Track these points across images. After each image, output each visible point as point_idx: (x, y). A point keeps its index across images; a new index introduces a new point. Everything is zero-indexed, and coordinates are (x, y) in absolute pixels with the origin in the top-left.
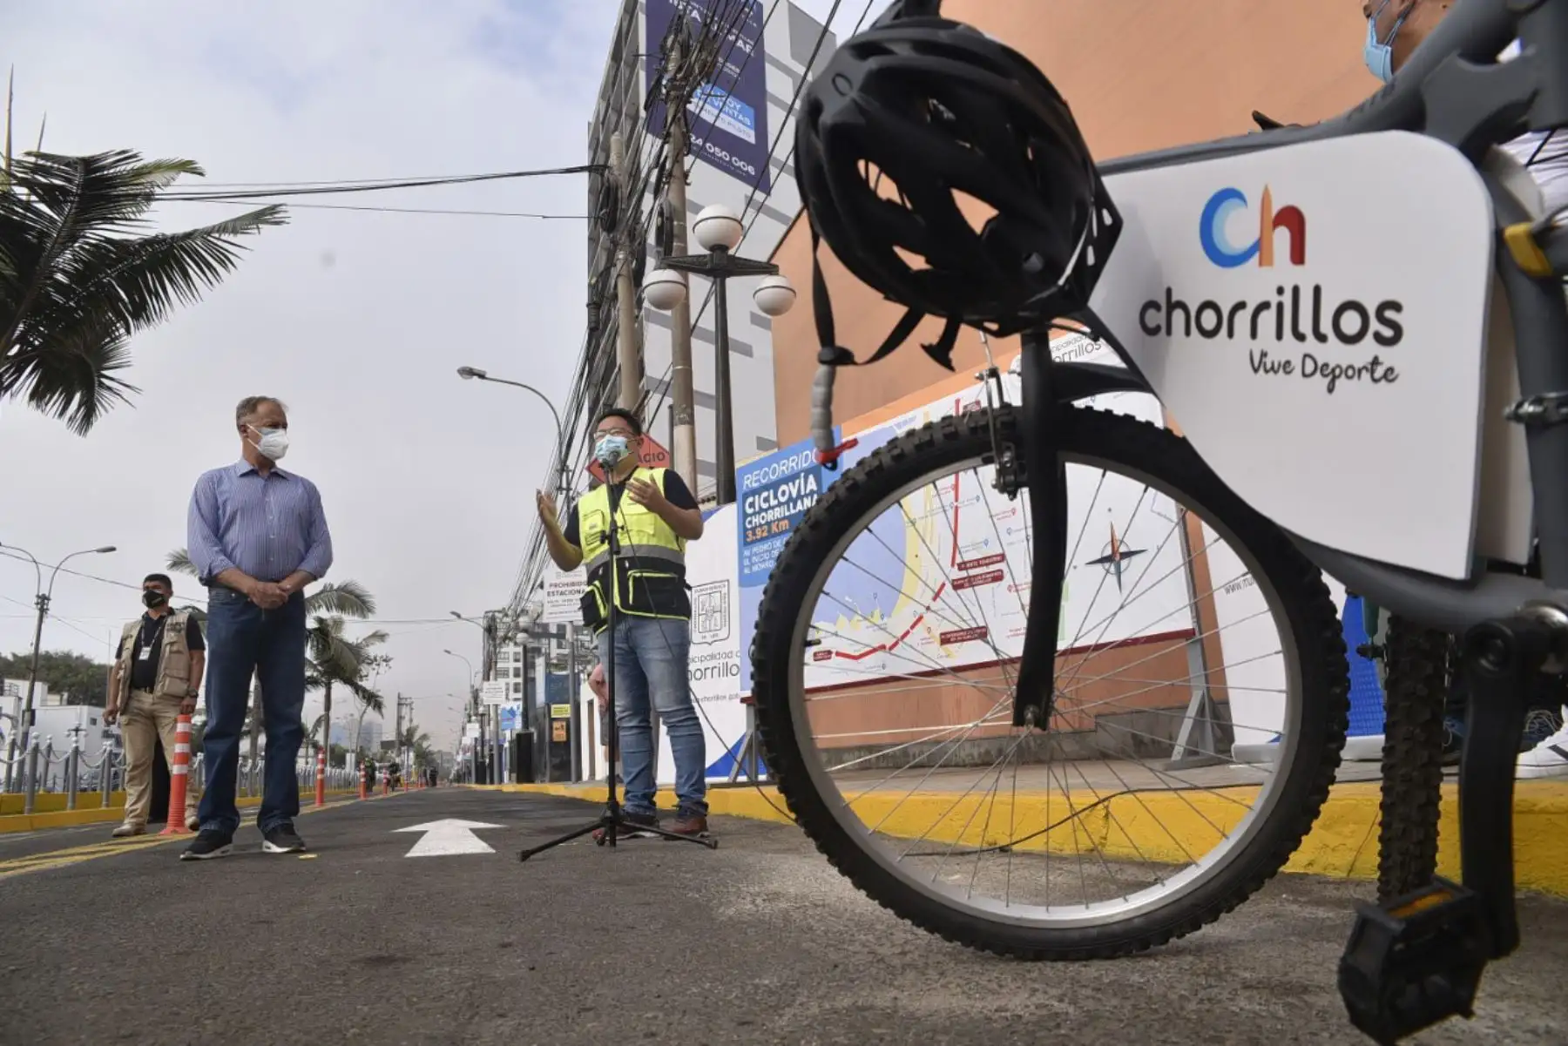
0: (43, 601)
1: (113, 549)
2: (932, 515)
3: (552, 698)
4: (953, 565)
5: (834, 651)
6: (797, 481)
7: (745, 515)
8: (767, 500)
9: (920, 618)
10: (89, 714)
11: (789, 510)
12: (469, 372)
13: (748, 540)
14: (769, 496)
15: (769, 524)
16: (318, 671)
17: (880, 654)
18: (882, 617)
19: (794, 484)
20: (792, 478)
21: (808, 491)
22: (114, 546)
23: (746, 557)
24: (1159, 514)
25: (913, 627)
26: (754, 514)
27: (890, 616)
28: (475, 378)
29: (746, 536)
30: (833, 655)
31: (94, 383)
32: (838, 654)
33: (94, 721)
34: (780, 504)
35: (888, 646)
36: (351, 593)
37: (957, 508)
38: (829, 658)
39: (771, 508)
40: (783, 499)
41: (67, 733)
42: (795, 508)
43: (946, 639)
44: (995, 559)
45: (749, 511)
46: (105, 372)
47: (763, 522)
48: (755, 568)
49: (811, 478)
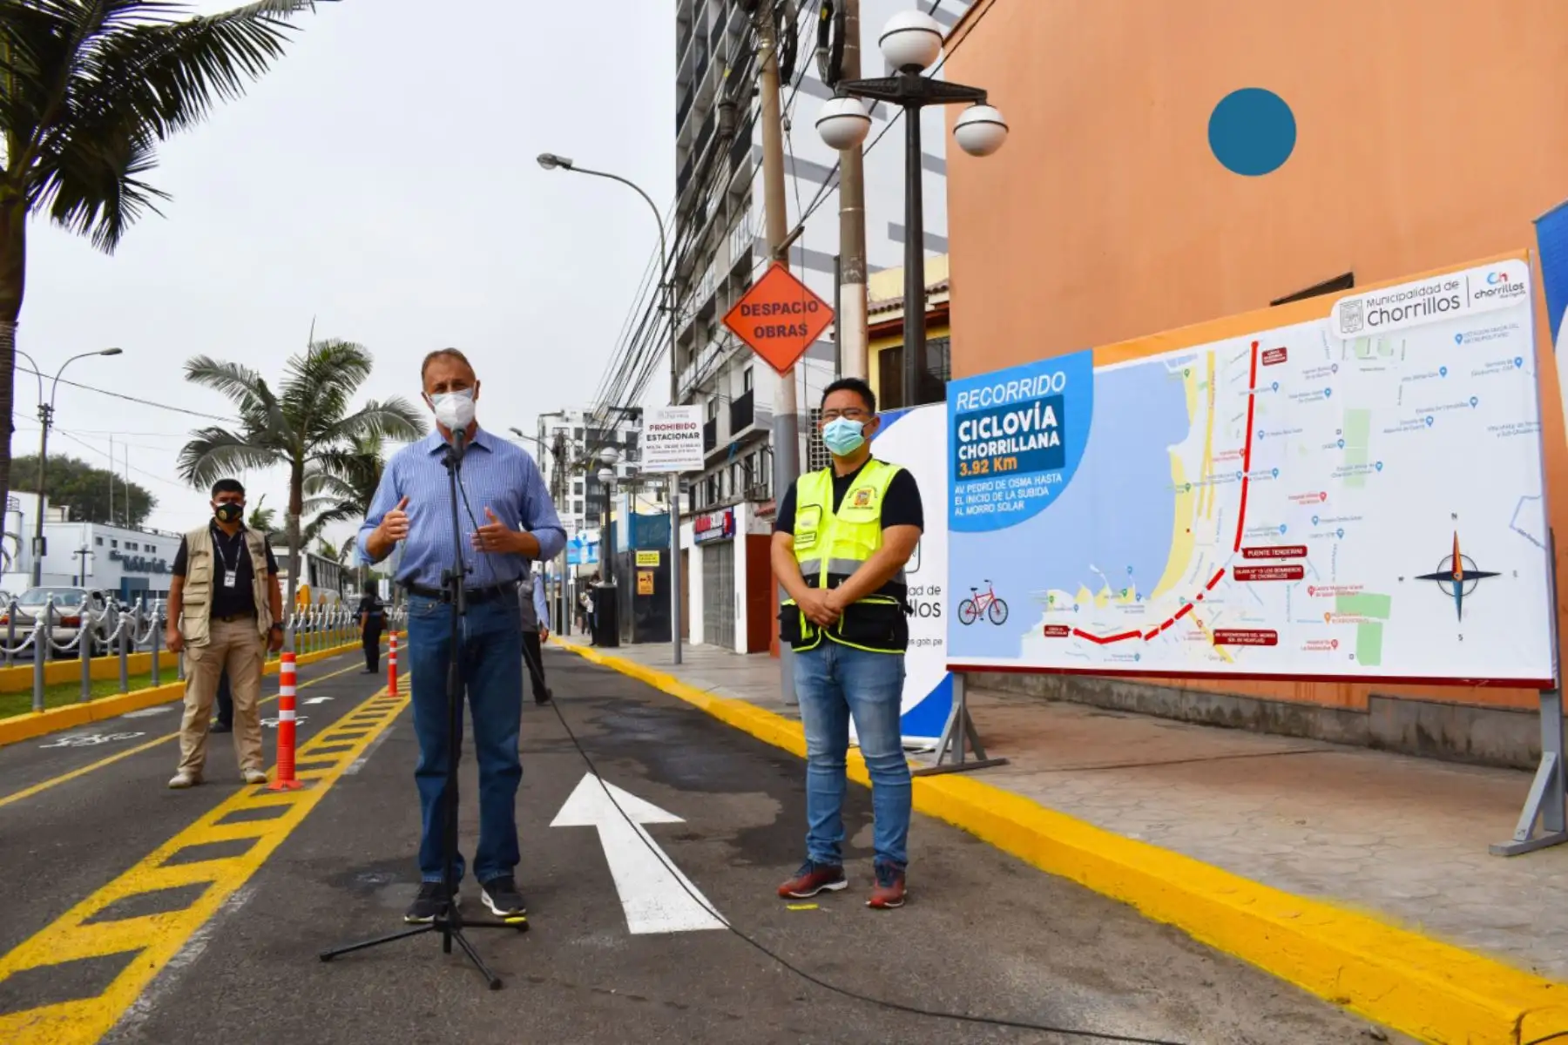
0: (46, 412)
1: (118, 351)
2: (1212, 483)
3: (636, 542)
4: (1236, 548)
5: (1072, 627)
6: (1030, 412)
7: (959, 443)
8: (988, 428)
9: (1189, 607)
10: (94, 533)
11: (1017, 445)
12: (550, 161)
13: (962, 474)
14: (991, 423)
15: (990, 458)
16: (355, 495)
17: (1134, 640)
18: (1139, 597)
19: (1026, 415)
20: (1025, 406)
21: (1044, 426)
22: (121, 348)
23: (958, 495)
24: (1521, 532)
25: (1178, 616)
26: (971, 442)
27: (1148, 598)
28: (559, 168)
29: (958, 469)
30: (1071, 633)
31: (118, 189)
32: (1077, 632)
33: (99, 541)
34: (1005, 437)
35: (1144, 633)
36: (399, 412)
37: (1246, 480)
38: (1066, 636)
39: (992, 439)
40: (1010, 431)
41: (73, 555)
42: (1026, 443)
43: (1221, 638)
44: (1293, 551)
45: (965, 438)
46: (130, 176)
47: (982, 455)
48: (970, 511)
49: (1049, 410)
